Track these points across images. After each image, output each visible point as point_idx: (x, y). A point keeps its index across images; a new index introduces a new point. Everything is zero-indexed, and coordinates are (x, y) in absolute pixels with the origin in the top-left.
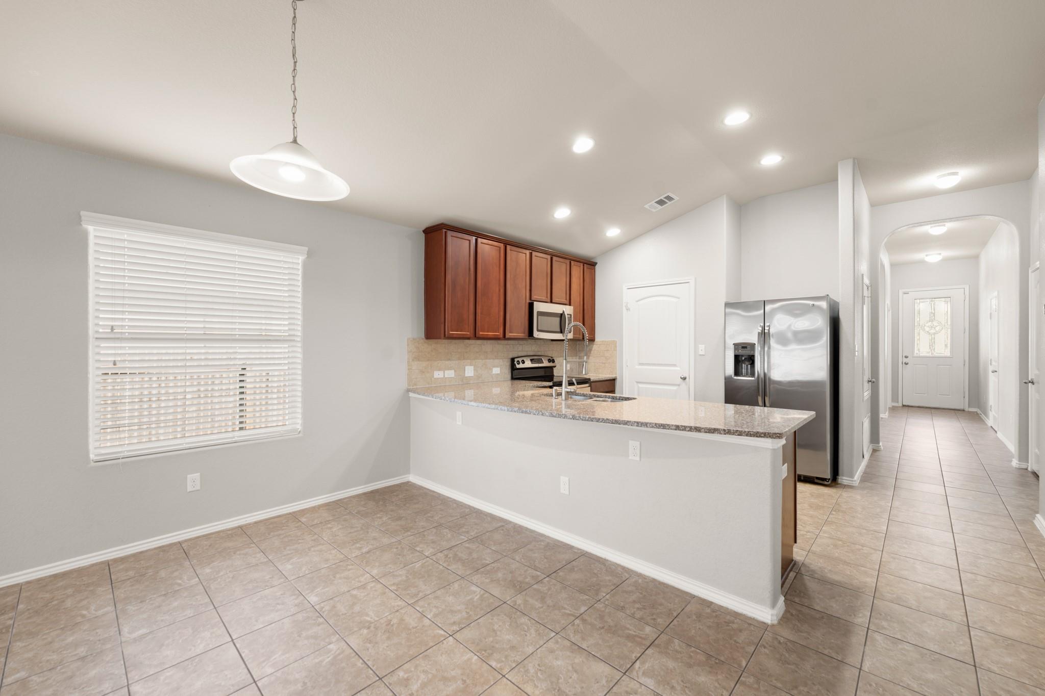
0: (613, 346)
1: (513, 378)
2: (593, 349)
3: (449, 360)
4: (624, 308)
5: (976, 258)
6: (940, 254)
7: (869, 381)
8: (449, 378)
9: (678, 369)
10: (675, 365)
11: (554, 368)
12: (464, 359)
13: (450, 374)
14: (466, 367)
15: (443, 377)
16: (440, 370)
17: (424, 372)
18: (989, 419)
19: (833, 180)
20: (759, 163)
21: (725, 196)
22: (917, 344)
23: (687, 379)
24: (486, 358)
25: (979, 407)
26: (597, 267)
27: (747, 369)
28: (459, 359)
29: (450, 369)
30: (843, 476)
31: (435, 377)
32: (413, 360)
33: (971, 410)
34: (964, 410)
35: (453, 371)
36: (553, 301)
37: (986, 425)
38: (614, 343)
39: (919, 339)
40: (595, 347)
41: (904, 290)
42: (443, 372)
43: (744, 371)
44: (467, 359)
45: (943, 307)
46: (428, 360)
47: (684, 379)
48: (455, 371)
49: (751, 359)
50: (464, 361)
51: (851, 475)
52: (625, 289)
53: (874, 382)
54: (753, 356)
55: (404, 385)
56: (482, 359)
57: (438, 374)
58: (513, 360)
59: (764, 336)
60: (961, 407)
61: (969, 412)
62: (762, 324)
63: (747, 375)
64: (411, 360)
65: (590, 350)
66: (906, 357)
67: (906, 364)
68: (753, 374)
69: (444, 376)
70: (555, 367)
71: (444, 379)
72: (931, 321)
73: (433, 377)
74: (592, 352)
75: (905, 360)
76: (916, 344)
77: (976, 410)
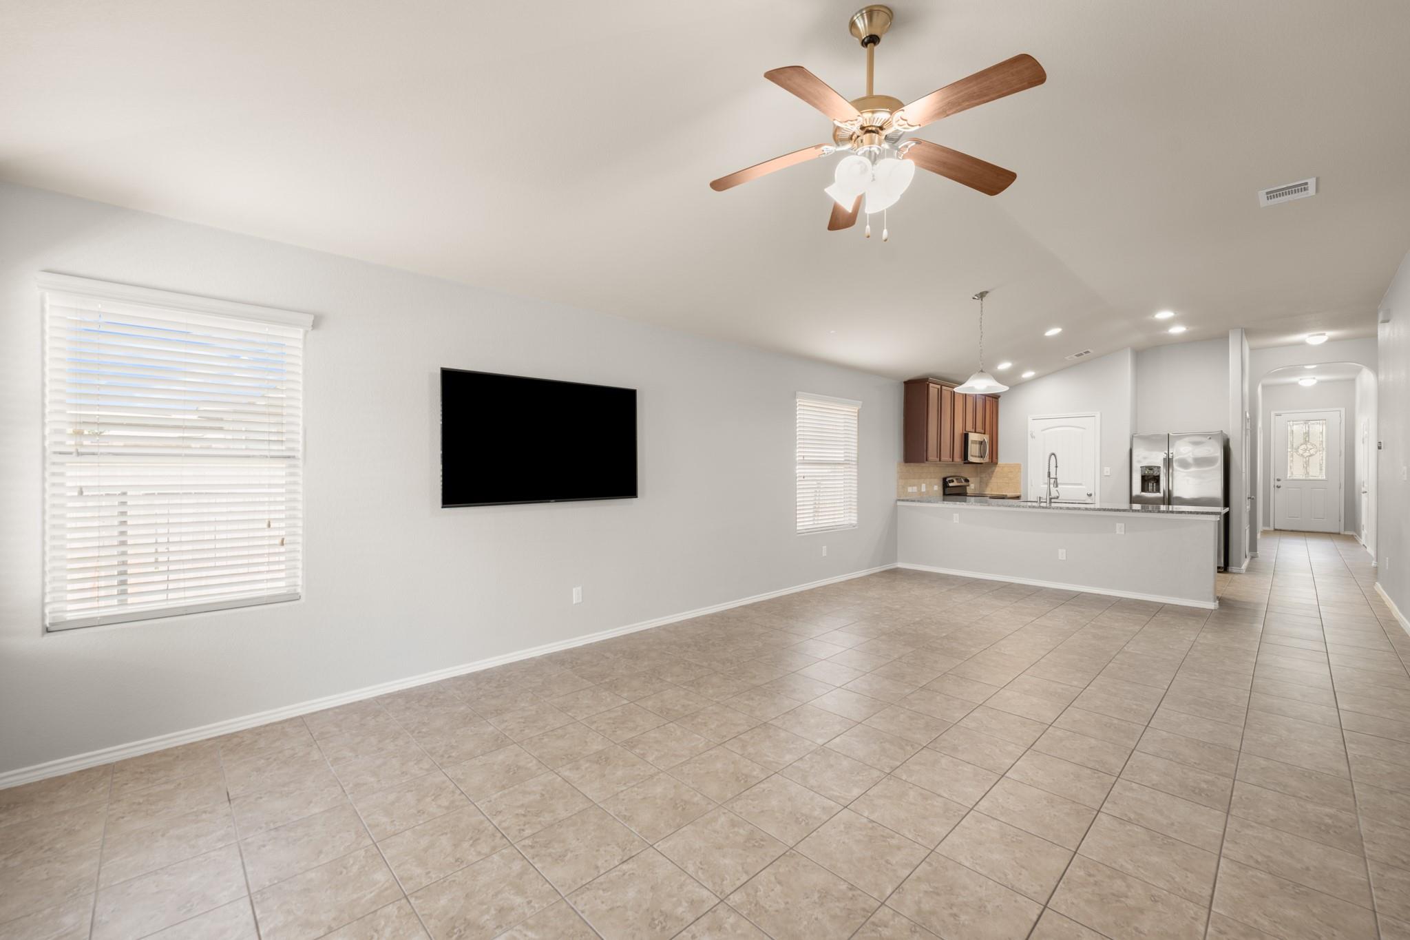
0: (1017, 468)
1: (944, 494)
2: (996, 471)
4: (1029, 436)
5: (1353, 381)
6: (1314, 378)
7: (1249, 498)
9: (1084, 487)
10: (1081, 484)
11: (968, 488)
18: (1361, 538)
19: (1224, 338)
20: (1153, 316)
21: (1129, 350)
22: (1291, 467)
23: (1093, 495)
25: (1355, 531)
26: (1000, 399)
27: (1153, 486)
30: (1233, 566)
33: (1347, 533)
34: (1339, 534)
36: (977, 431)
37: (1358, 543)
38: (1018, 466)
39: (1292, 461)
40: (997, 469)
41: (1277, 412)
43: (1150, 488)
45: (1317, 429)
47: (1090, 495)
49: (1157, 479)
51: (1240, 565)
52: (1030, 419)
53: (1253, 499)
54: (1159, 476)
55: (895, 497)
58: (944, 479)
59: (1168, 462)
60: (1336, 531)
61: (1345, 535)
62: (1167, 452)
63: (1153, 491)
65: (993, 472)
66: (1279, 480)
67: (1279, 487)
68: (1158, 490)
70: (968, 486)
72: (1306, 442)
74: (995, 473)
75: (1278, 483)
76: (1289, 468)
77: (1351, 534)
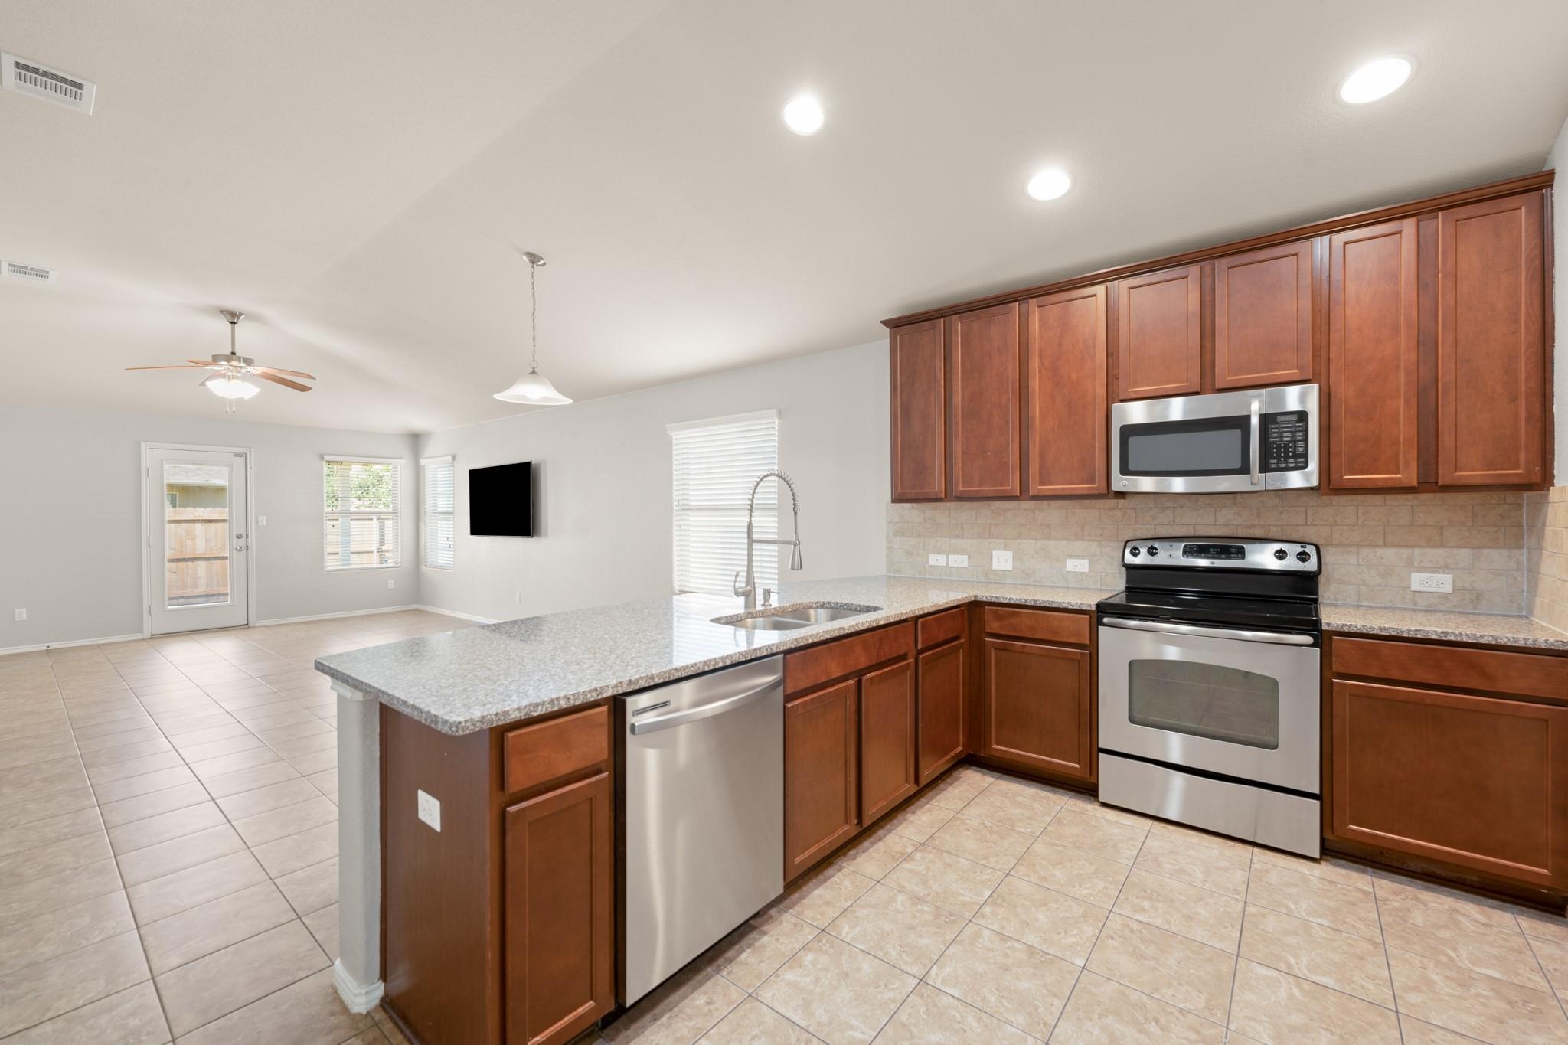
3: (957, 537)
8: (958, 568)
12: (991, 536)
13: (960, 561)
14: (995, 553)
15: (945, 564)
16: (939, 552)
17: (911, 554)
24: (1049, 538)
28: (979, 536)
29: (961, 552)
31: (930, 564)
32: (894, 535)
35: (965, 558)
42: (945, 556)
44: (997, 538)
46: (919, 536)
48: (969, 557)
50: (990, 540)
56: (1036, 539)
57: (936, 560)
64: (891, 535)
69: (948, 564)
71: (948, 568)
73: (928, 563)
